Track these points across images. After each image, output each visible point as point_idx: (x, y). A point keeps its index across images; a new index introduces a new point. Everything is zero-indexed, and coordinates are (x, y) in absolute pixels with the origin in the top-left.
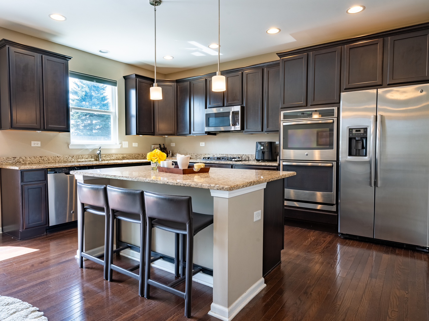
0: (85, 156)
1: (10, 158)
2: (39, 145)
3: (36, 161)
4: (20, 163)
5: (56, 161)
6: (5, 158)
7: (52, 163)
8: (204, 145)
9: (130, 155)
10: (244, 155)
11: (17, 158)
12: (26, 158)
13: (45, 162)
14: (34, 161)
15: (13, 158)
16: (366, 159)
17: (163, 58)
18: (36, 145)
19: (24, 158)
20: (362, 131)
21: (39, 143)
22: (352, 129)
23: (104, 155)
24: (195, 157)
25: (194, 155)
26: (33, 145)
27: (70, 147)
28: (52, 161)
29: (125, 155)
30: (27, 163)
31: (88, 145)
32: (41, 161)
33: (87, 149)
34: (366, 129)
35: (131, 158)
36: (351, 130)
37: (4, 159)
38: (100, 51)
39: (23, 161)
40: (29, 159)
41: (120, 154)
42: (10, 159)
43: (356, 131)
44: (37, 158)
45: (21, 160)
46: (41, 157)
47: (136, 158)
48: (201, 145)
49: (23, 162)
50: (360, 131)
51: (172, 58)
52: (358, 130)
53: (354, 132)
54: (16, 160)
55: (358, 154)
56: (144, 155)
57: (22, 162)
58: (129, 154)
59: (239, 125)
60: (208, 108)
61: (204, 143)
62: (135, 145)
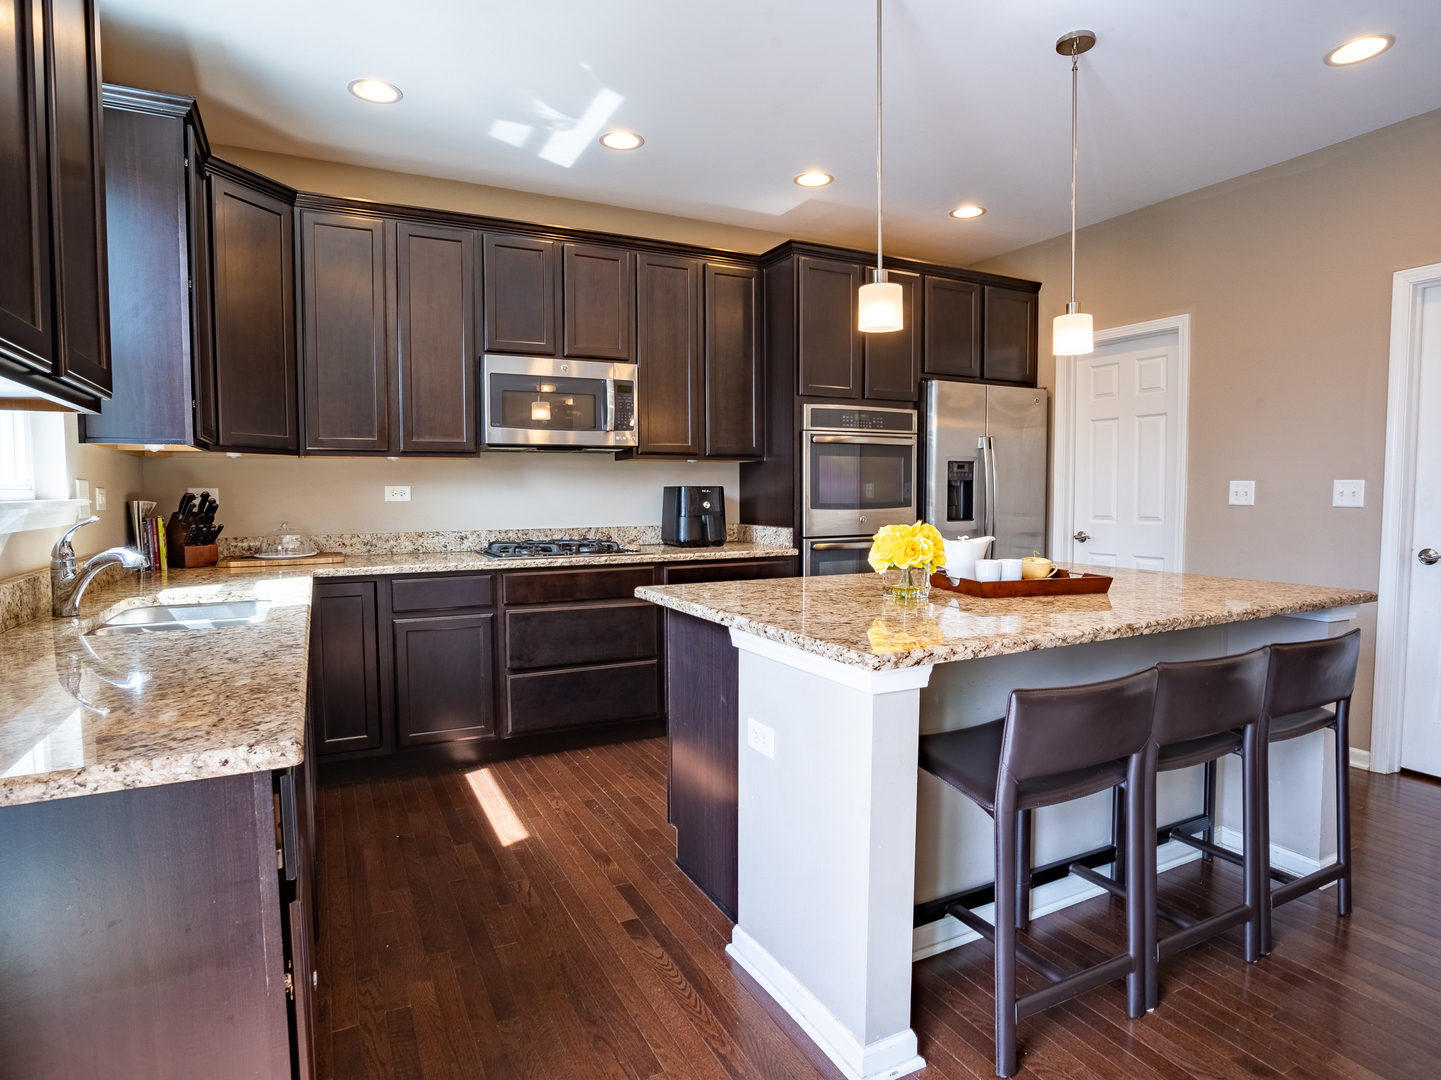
8: (407, 498)
10: (593, 532)
16: (973, 524)
17: (350, 88)
20: (966, 469)
22: (955, 462)
24: (365, 549)
25: (354, 540)
36: (953, 464)
43: (960, 467)
48: (388, 498)
50: (963, 468)
51: (394, 96)
52: (961, 465)
53: (955, 468)
55: (960, 517)
59: (631, 429)
60: (490, 352)
61: (407, 489)
62: (100, 499)
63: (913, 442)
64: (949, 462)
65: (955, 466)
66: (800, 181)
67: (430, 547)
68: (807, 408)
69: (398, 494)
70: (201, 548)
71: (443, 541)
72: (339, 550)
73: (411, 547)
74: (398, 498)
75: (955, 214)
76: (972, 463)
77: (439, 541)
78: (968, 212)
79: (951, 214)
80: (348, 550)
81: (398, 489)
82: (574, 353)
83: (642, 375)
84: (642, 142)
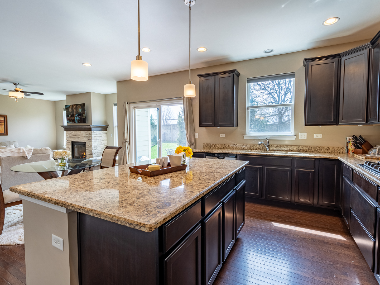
0: (256, 146)
2: (224, 136)
5: (233, 148)
7: (231, 149)
11: (211, 144)
13: (227, 148)
15: (209, 144)
18: (222, 136)
19: (215, 145)
21: (225, 135)
23: (275, 146)
26: (220, 136)
27: (245, 138)
28: (231, 148)
29: (301, 147)
30: (216, 148)
32: (224, 147)
35: (309, 150)
38: (266, 52)
40: (217, 145)
41: (294, 146)
44: (222, 145)
45: (213, 146)
46: (224, 144)
47: (317, 151)
56: (331, 149)
58: (307, 146)
62: (317, 136)
70: (358, 150)
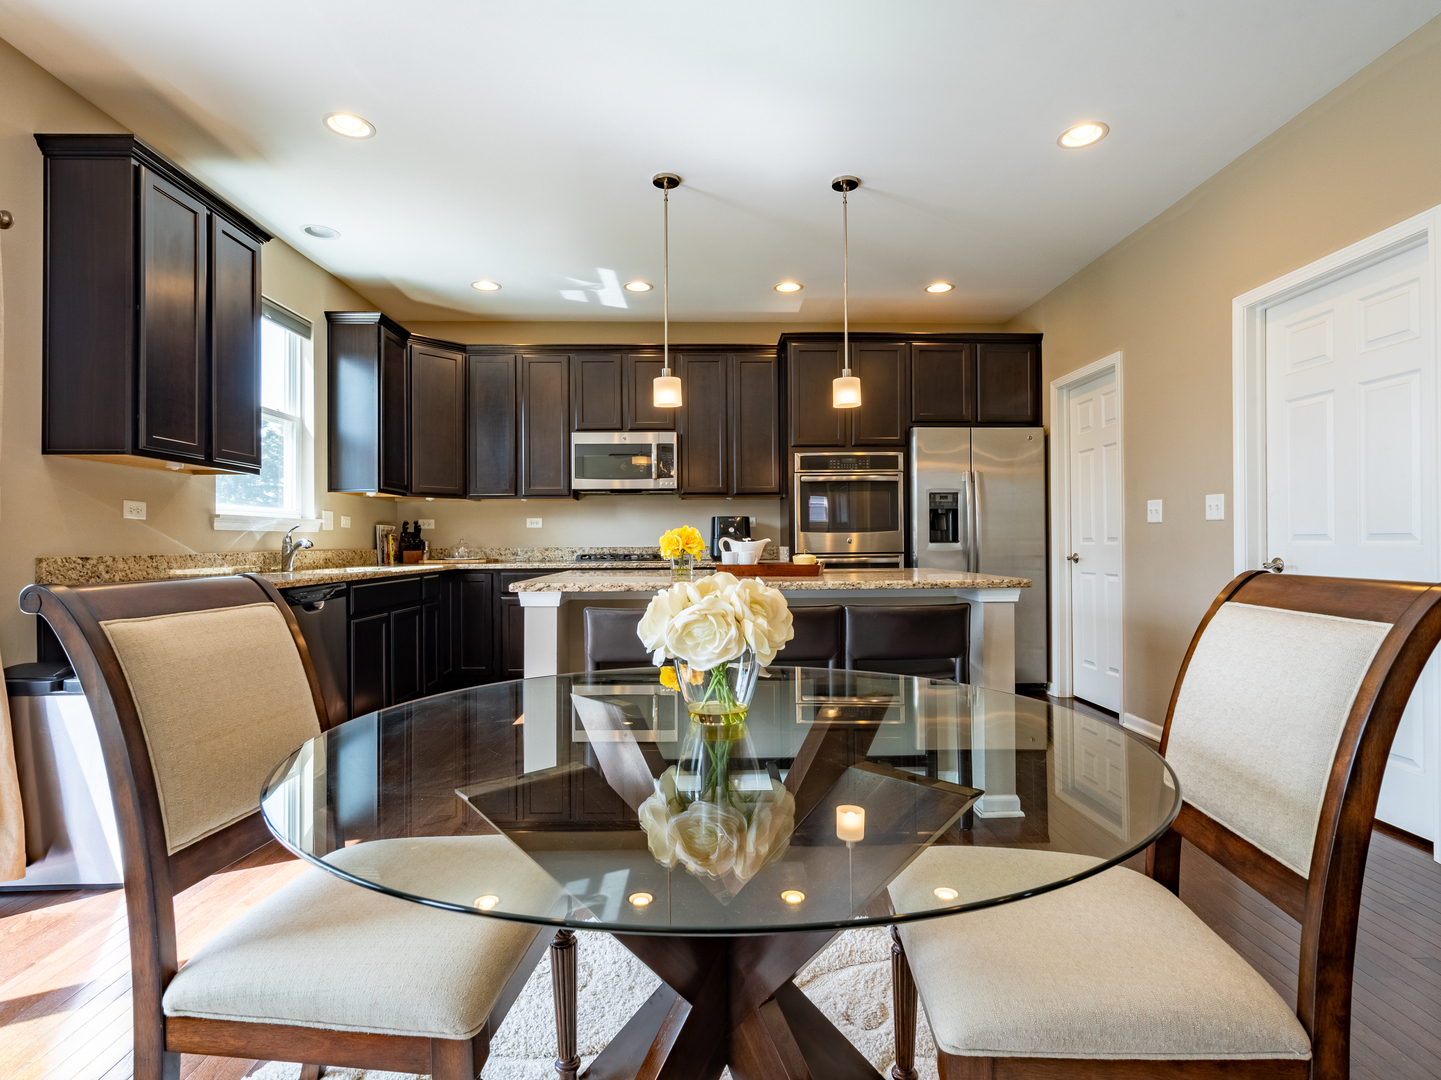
1: (74, 559)
2: (143, 515)
3: (140, 573)
4: (99, 580)
6: (59, 561)
8: (540, 526)
9: (339, 552)
11: (91, 562)
12: (114, 559)
14: (133, 570)
15: (82, 559)
16: (958, 546)
17: (472, 285)
18: (135, 516)
19: (110, 564)
20: (950, 499)
21: (143, 507)
22: (935, 494)
26: (127, 516)
27: (218, 525)
29: (330, 552)
31: (257, 519)
32: (151, 571)
33: (251, 532)
34: (955, 495)
35: (340, 561)
36: (932, 496)
37: (55, 562)
39: (107, 572)
40: (121, 565)
41: (320, 551)
42: (73, 565)
43: (941, 497)
44: (142, 563)
46: (151, 557)
47: (349, 562)
48: (529, 525)
49: (107, 576)
50: (946, 497)
51: (496, 287)
52: (944, 496)
53: (938, 499)
54: (88, 566)
55: (944, 539)
57: (104, 573)
58: (337, 550)
59: (672, 477)
60: (578, 430)
61: (540, 520)
62: (345, 522)
63: (900, 479)
64: (931, 494)
65: (938, 497)
66: (778, 288)
67: (552, 557)
68: (798, 456)
69: (534, 523)
70: (413, 552)
71: (561, 553)
72: (498, 557)
73: (541, 557)
74: (535, 526)
75: (929, 290)
76: (957, 494)
77: (559, 554)
78: (940, 288)
79: (926, 290)
80: (503, 558)
81: (535, 520)
82: (635, 427)
83: (680, 439)
84: (652, 287)
